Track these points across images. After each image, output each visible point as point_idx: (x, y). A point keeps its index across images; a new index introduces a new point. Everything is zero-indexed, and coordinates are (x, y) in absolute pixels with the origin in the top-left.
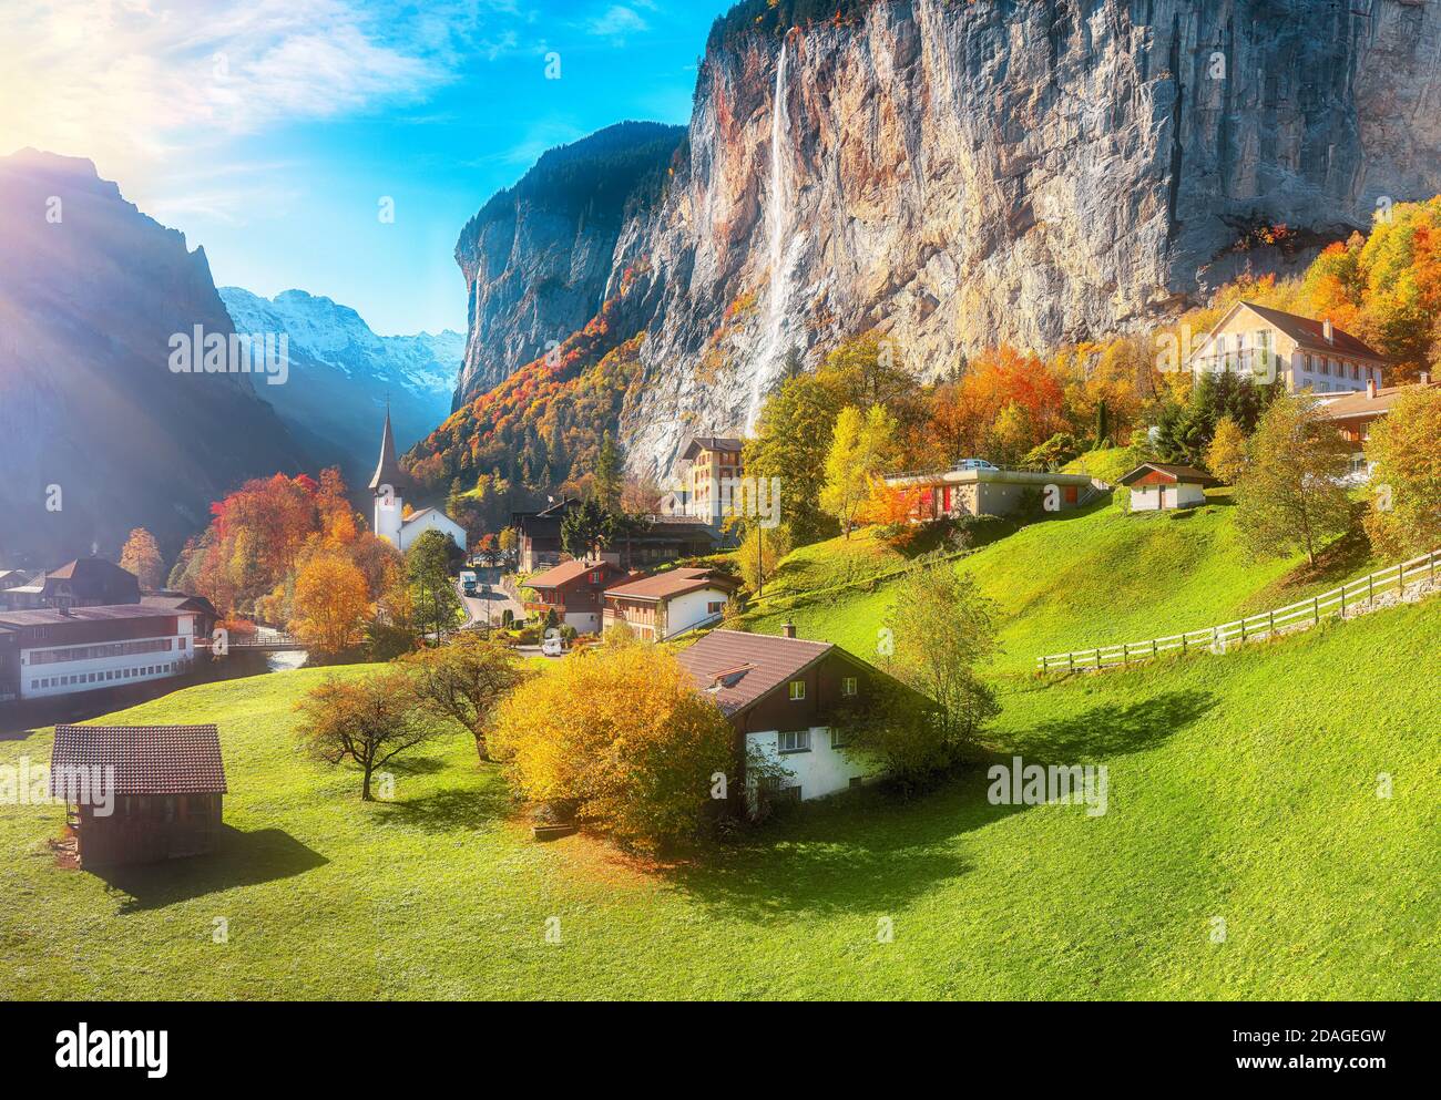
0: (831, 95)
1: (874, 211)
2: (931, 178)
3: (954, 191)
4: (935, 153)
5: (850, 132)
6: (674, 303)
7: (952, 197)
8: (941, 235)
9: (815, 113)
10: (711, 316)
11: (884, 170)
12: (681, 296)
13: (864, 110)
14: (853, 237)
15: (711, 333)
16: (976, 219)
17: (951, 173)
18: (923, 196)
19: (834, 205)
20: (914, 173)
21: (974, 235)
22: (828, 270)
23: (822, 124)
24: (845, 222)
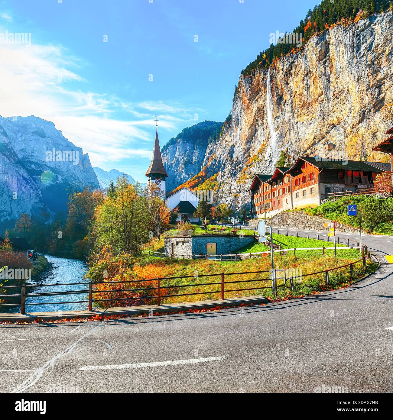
0: (289, 81)
1: (307, 117)
2: (334, 98)
3: (345, 101)
4: (336, 89)
5: (298, 91)
6: (228, 163)
7: (344, 103)
8: (338, 119)
9: (282, 89)
10: (240, 165)
11: (312, 101)
12: (230, 160)
13: (303, 82)
14: (297, 129)
15: (241, 170)
16: (357, 109)
17: (344, 94)
18: (330, 107)
19: (289, 120)
20: (326, 99)
21: (355, 115)
22: (287, 142)
23: (284, 93)
24: (294, 124)
